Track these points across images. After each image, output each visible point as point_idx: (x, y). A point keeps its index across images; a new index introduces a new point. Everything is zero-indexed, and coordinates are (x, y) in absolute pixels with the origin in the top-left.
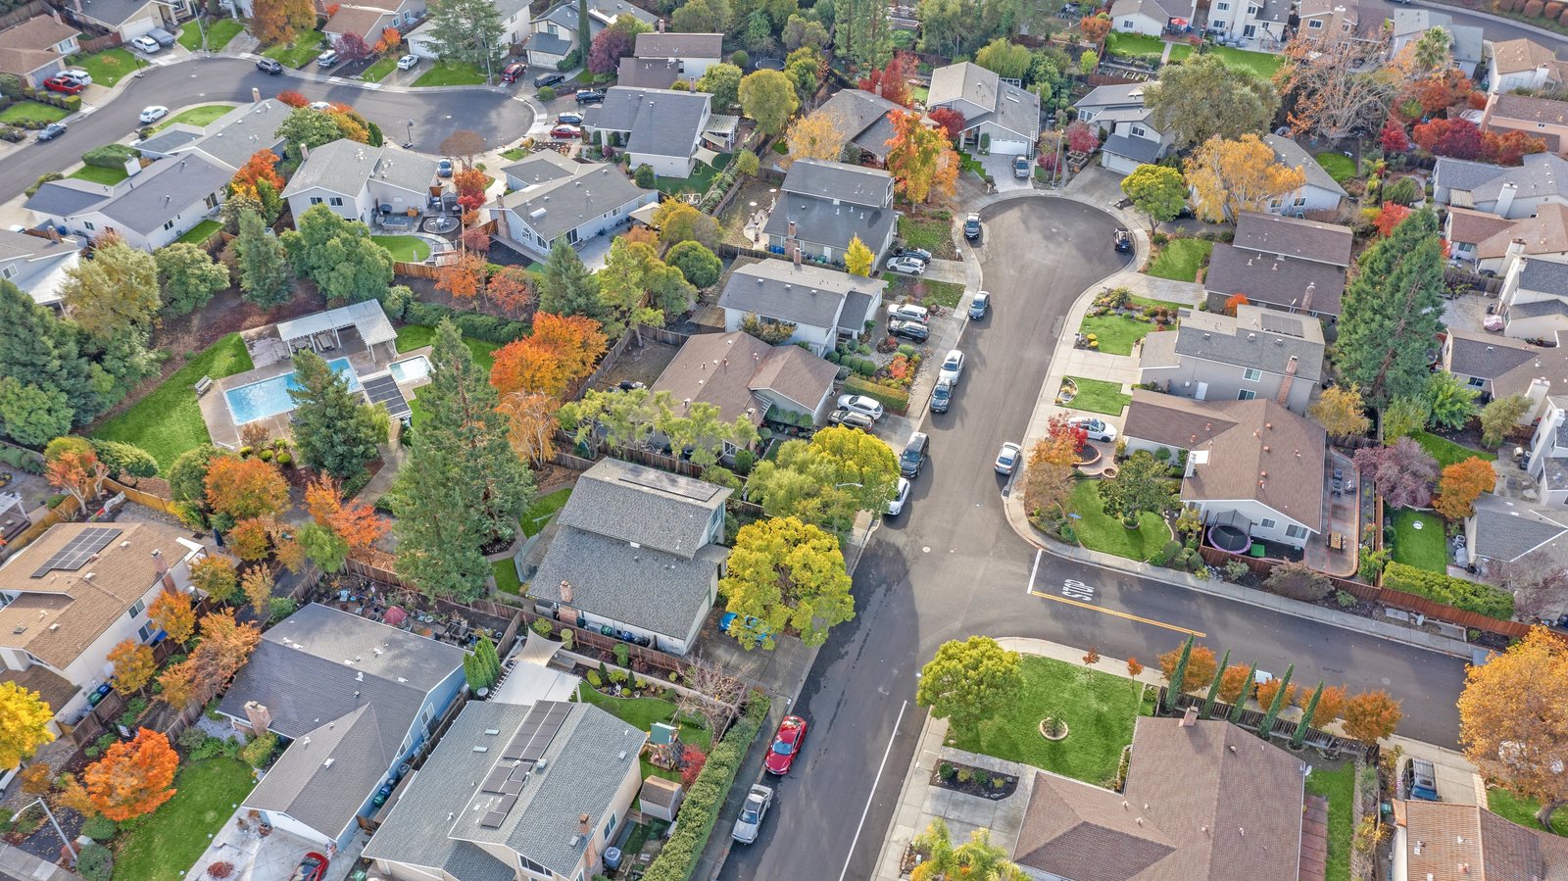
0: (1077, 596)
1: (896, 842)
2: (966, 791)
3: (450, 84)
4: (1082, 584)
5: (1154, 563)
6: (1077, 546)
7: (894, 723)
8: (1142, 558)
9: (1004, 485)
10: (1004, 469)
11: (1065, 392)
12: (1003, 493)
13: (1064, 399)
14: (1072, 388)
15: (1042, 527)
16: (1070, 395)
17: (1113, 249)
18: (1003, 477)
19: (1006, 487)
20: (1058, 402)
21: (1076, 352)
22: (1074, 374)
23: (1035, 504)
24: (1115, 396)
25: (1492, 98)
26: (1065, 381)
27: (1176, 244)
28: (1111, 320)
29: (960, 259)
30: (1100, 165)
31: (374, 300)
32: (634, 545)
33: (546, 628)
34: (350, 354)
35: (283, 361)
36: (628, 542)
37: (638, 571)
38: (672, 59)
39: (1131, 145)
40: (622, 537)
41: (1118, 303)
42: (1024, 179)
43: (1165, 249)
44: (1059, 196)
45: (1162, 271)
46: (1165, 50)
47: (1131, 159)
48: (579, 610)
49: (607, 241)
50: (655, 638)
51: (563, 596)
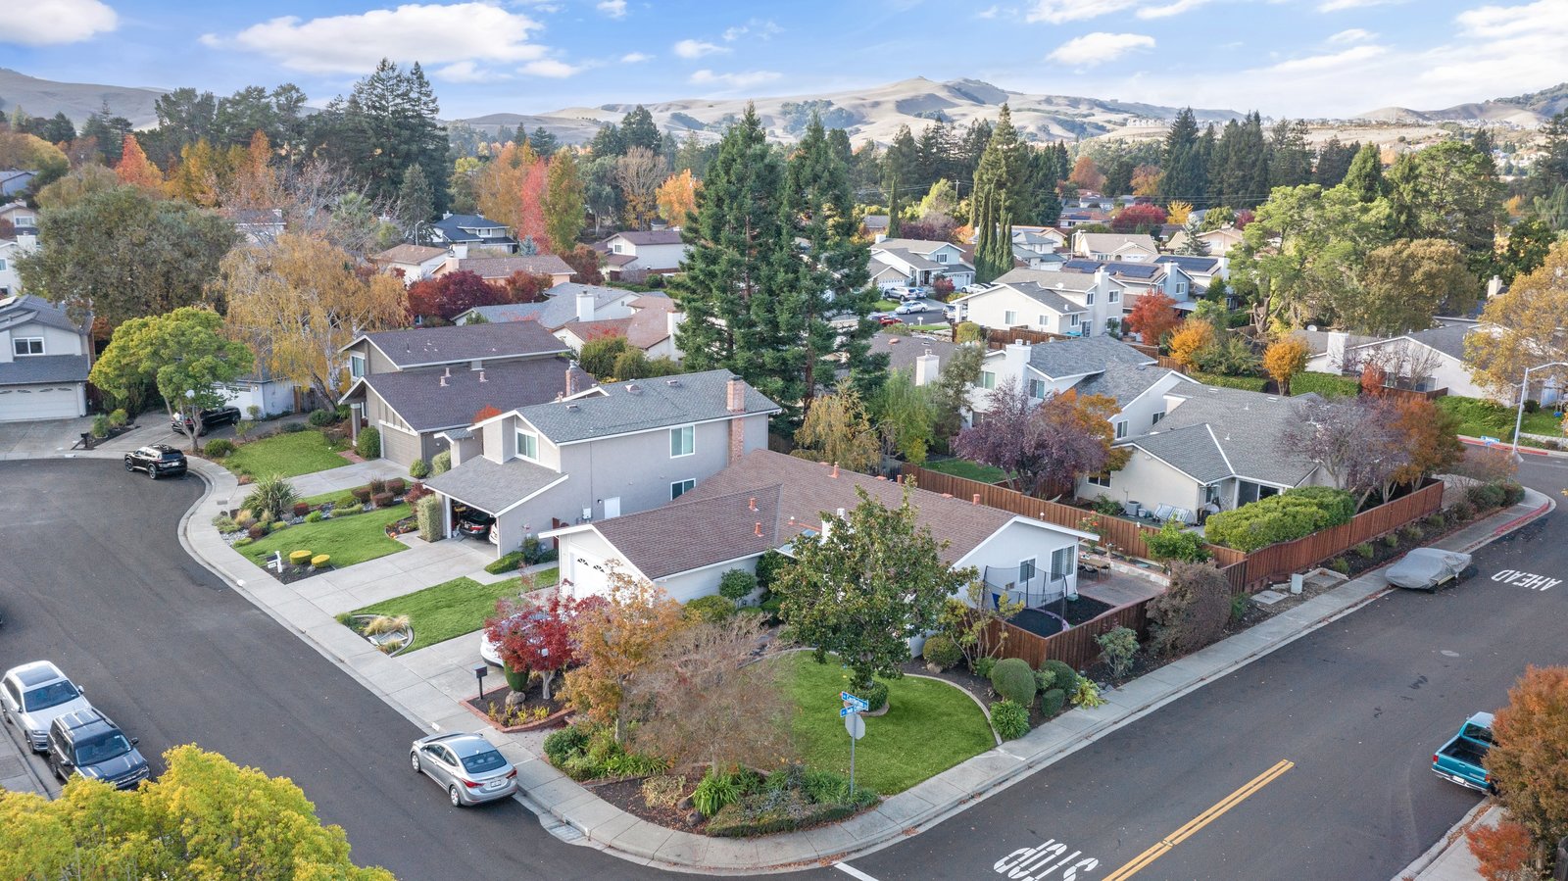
4: (1025, 853)
9: (533, 818)
10: (493, 783)
11: (380, 632)
12: (562, 833)
13: (395, 639)
14: (380, 620)
15: (770, 817)
16: (398, 630)
17: (150, 482)
18: (501, 806)
19: (546, 822)
20: (391, 650)
21: (303, 586)
22: (349, 607)
23: (669, 800)
24: (485, 593)
25: (450, 264)
26: (351, 622)
27: (254, 448)
28: (294, 533)
39: (29, 367)
41: (275, 510)
43: (242, 455)
45: (281, 472)
47: (47, 386)
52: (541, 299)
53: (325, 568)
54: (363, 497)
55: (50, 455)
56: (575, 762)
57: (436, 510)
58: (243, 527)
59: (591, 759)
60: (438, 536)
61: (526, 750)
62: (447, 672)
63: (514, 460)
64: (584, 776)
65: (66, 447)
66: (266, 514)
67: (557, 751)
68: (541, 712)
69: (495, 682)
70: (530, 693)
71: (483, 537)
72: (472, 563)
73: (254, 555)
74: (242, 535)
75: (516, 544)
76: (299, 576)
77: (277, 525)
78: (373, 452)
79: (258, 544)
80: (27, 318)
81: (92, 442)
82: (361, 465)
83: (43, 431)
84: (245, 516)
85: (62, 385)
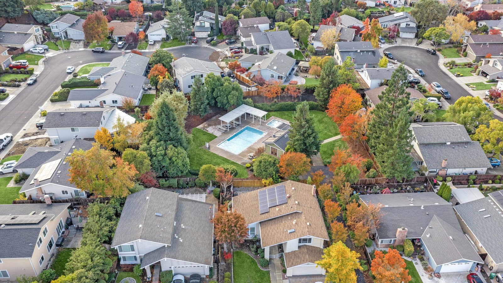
3: (174, 46)
11: (471, 87)
13: (474, 89)
14: (472, 86)
16: (474, 87)
17: (430, 55)
20: (473, 90)
22: (467, 83)
24: (486, 85)
25: (480, 5)
26: (467, 85)
27: (445, 51)
28: (455, 69)
29: (396, 64)
30: (399, 37)
31: (243, 105)
32: (448, 143)
33: (441, 179)
34: (247, 125)
35: (225, 132)
36: (446, 143)
37: (457, 151)
38: (255, 26)
39: (408, 29)
40: (444, 141)
41: (453, 65)
42: (384, 43)
43: (443, 52)
44: (398, 45)
45: (450, 57)
46: (380, 9)
47: (410, 32)
48: (446, 169)
49: (294, 76)
50: (476, 171)
51: (443, 165)
52: (499, 19)
53: (462, 76)
54: (466, 65)
55: (412, 46)
57: (479, 71)
58: (448, 66)
59: (498, 107)
60: (478, 75)
61: (491, 105)
62: (480, 94)
63: (494, 66)
64: (497, 109)
65: (414, 45)
66: (451, 65)
67: (494, 106)
68: (493, 102)
69: (487, 97)
70: (491, 99)
71: (486, 77)
72: (484, 80)
73: (451, 72)
74: (449, 68)
75: (491, 79)
76: (459, 77)
77: (453, 67)
78: (466, 56)
79: (451, 70)
80: (408, 19)
81: (417, 44)
82: (463, 58)
83: (409, 40)
84: (448, 65)
85: (412, 33)
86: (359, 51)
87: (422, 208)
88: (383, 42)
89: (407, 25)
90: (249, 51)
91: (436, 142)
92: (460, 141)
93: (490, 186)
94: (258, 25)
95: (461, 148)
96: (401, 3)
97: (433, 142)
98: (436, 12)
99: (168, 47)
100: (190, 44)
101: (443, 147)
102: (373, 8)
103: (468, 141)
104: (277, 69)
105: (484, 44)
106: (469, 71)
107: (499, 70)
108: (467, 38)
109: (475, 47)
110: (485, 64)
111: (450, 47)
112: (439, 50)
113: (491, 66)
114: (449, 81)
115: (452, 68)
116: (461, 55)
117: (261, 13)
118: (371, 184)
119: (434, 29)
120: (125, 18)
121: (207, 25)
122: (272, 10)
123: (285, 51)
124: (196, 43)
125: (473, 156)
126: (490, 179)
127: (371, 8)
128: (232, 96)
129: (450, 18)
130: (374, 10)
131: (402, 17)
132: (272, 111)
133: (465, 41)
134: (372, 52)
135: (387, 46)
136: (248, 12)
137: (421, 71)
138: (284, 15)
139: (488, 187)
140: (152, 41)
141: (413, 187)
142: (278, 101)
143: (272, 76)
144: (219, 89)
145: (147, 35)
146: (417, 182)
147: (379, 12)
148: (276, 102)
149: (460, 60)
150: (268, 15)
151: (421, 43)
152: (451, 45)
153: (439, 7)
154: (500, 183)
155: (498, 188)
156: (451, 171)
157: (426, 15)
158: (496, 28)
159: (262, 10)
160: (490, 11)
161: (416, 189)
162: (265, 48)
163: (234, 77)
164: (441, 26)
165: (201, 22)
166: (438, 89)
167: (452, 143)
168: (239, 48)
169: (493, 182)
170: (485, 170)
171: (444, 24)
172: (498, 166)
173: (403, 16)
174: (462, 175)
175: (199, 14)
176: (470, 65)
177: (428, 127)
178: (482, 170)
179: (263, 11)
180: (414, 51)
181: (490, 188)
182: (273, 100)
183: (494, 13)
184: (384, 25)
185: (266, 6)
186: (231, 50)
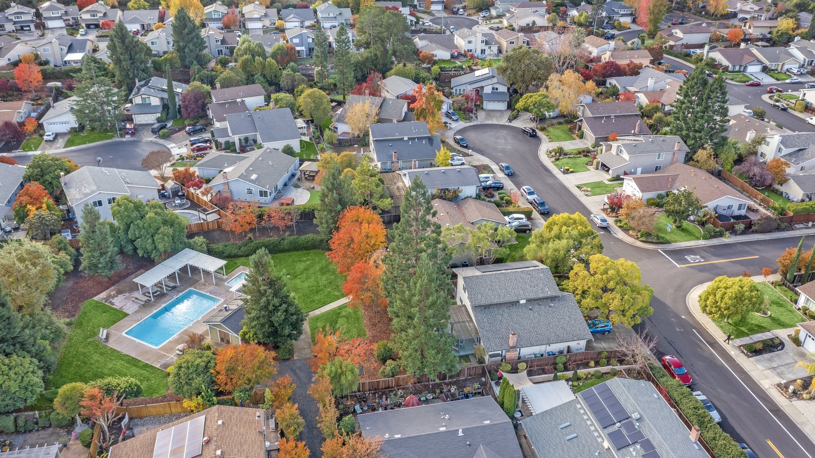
0: (697, 261)
1: (770, 388)
2: (766, 352)
3: (91, 142)
4: (693, 256)
5: (705, 238)
6: (670, 243)
7: (701, 340)
8: (698, 239)
9: (610, 232)
10: (604, 224)
11: (584, 191)
12: (614, 235)
13: (587, 193)
14: (585, 188)
15: (650, 240)
16: (588, 191)
17: (528, 137)
18: (605, 229)
19: (612, 232)
20: (587, 195)
21: (567, 176)
22: (578, 183)
23: (634, 234)
24: (606, 186)
25: (608, 54)
26: (578, 187)
27: (550, 129)
28: (564, 160)
29: (471, 155)
30: (482, 108)
31: (187, 249)
32: (523, 302)
33: (509, 367)
34: (191, 286)
35: (147, 305)
36: (519, 302)
37: (536, 314)
38: (239, 100)
39: (495, 95)
40: (515, 299)
41: (560, 153)
42: (457, 120)
43: (548, 131)
44: (479, 123)
45: (558, 139)
46: (458, 63)
47: (499, 101)
48: (518, 349)
49: (293, 187)
50: (569, 347)
51: (511, 343)
52: (637, 73)
53: (572, 172)
54: (580, 153)
55: (502, 123)
56: (619, 224)
57: (598, 163)
58: (553, 156)
59: (622, 224)
60: (597, 168)
61: (611, 221)
62: (597, 202)
63: (618, 154)
64: (620, 227)
65: (504, 121)
66: (558, 154)
67: (616, 221)
68: (614, 214)
69: (607, 206)
70: (613, 210)
71: (608, 171)
72: (605, 177)
73: (557, 165)
74: (553, 159)
75: (615, 175)
76: (567, 173)
77: (561, 157)
78: (581, 137)
79: (557, 162)
80: (495, 80)
81: (510, 120)
82: (578, 141)
83: (498, 114)
84: (553, 154)
85: (503, 101)
86: (406, 138)
87: (460, 434)
88: (455, 119)
89: (493, 89)
90: (223, 146)
91: (501, 301)
92: (541, 296)
93: (592, 370)
94: (244, 99)
95: (543, 308)
96: (492, 52)
97: (495, 301)
98: (535, 68)
99: (79, 144)
100: (122, 136)
101: (514, 309)
102: (448, 61)
103: (554, 294)
104: (257, 179)
105: (607, 117)
106: (583, 163)
107: (626, 161)
108: (582, 108)
109: (594, 121)
110: (606, 151)
111: (560, 123)
112: (543, 129)
113: (615, 154)
114: (550, 181)
115: (557, 160)
116: (574, 136)
117: (256, 76)
118: (389, 388)
119: (531, 97)
120: (10, 93)
121: (155, 101)
122: (274, 71)
123: (280, 145)
124: (133, 134)
125: (562, 321)
126: (592, 359)
127: (444, 61)
128: (160, 236)
129: (554, 77)
130: (447, 66)
131: (486, 76)
132: (242, 256)
133: (580, 113)
134: (427, 140)
135: (462, 124)
136: (230, 78)
137: (507, 168)
138: (293, 80)
139: (589, 373)
140: (50, 135)
141: (461, 385)
142: (255, 237)
143: (250, 192)
144: (138, 225)
145: (42, 124)
146: (470, 376)
147: (455, 67)
148: (250, 238)
149: (570, 146)
150: (269, 79)
151: (515, 117)
152: (562, 120)
153: (538, 60)
154: (608, 364)
155: (606, 373)
156: (526, 352)
157: (520, 73)
158: (632, 89)
159: (257, 72)
160: (623, 62)
161: (466, 390)
162: (251, 138)
163: (183, 195)
164: (543, 91)
165: (143, 96)
166: (530, 197)
167: (529, 301)
168: (206, 141)
169: (597, 364)
170: (583, 343)
171: (547, 88)
172: (609, 332)
173: (488, 75)
174: (547, 355)
175: (143, 83)
176: (585, 153)
177: (490, 275)
178: (579, 345)
179: (259, 74)
180: (504, 133)
181: (593, 375)
182: (246, 236)
183: (628, 65)
184: (460, 90)
185: (265, 64)
186: (192, 145)
